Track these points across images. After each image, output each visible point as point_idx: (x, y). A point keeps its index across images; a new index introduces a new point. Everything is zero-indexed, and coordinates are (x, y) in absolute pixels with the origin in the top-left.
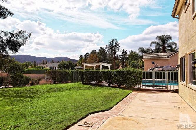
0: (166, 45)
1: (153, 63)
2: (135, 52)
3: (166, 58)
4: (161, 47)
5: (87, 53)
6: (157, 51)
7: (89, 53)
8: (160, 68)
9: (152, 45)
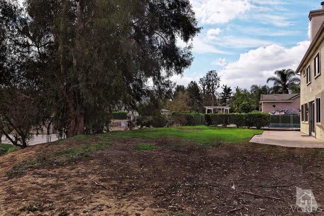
0: (288, 82)
1: (274, 106)
2: (245, 90)
3: (288, 100)
4: (280, 85)
6: (276, 90)
7: (174, 90)
8: (282, 111)
9: (269, 81)
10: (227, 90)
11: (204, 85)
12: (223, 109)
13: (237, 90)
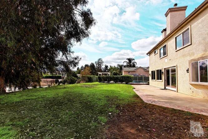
0: (131, 63)
1: (129, 73)
2: (114, 67)
3: (134, 70)
4: (129, 64)
5: (82, 66)
6: (127, 66)
7: (84, 66)
8: (132, 75)
9: (124, 63)
10: (106, 67)
11: (97, 64)
12: (107, 74)
13: (110, 66)
